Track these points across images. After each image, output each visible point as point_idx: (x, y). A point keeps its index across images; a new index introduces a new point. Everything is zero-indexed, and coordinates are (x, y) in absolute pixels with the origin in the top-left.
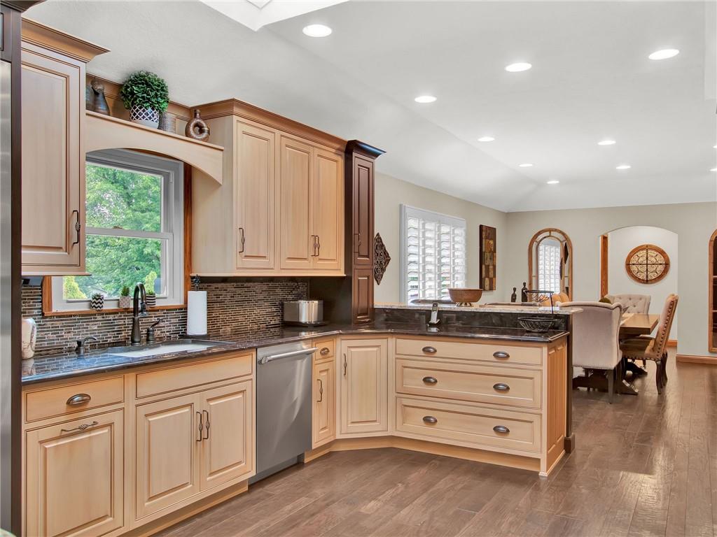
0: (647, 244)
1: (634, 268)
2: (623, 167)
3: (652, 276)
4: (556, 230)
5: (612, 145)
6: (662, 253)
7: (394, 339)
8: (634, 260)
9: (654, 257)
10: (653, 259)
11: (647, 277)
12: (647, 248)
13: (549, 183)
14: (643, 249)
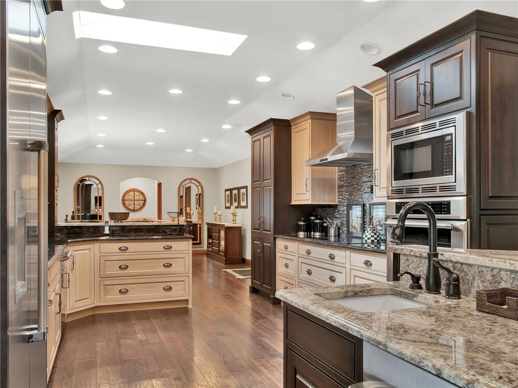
0: (134, 188)
1: (127, 202)
2: (150, 143)
3: (137, 207)
4: (93, 177)
5: (163, 132)
6: (142, 194)
7: (98, 244)
8: (127, 197)
9: (138, 196)
10: (137, 197)
11: (134, 208)
12: (134, 190)
13: (98, 146)
14: (132, 191)
